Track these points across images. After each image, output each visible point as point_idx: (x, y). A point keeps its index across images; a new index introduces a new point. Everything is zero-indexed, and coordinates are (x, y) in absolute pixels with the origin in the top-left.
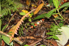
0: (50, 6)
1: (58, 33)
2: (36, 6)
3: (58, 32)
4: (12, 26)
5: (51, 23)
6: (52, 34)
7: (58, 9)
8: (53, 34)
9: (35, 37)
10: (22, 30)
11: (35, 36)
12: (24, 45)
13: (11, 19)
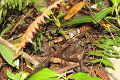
0: (98, 8)
1: (113, 54)
2: (68, 7)
3: (114, 52)
4: (19, 36)
5: (98, 37)
6: (101, 55)
7: (117, 8)
8: (103, 55)
9: (63, 59)
10: (39, 41)
11: (64, 56)
12: (42, 68)
13: (19, 23)
